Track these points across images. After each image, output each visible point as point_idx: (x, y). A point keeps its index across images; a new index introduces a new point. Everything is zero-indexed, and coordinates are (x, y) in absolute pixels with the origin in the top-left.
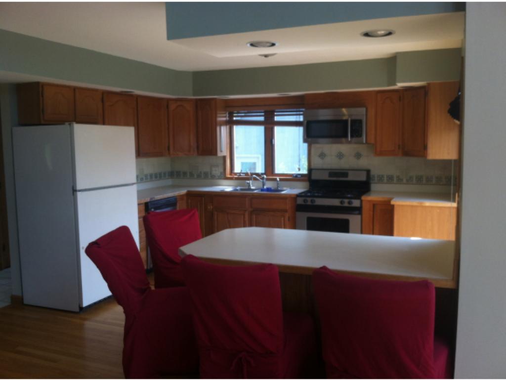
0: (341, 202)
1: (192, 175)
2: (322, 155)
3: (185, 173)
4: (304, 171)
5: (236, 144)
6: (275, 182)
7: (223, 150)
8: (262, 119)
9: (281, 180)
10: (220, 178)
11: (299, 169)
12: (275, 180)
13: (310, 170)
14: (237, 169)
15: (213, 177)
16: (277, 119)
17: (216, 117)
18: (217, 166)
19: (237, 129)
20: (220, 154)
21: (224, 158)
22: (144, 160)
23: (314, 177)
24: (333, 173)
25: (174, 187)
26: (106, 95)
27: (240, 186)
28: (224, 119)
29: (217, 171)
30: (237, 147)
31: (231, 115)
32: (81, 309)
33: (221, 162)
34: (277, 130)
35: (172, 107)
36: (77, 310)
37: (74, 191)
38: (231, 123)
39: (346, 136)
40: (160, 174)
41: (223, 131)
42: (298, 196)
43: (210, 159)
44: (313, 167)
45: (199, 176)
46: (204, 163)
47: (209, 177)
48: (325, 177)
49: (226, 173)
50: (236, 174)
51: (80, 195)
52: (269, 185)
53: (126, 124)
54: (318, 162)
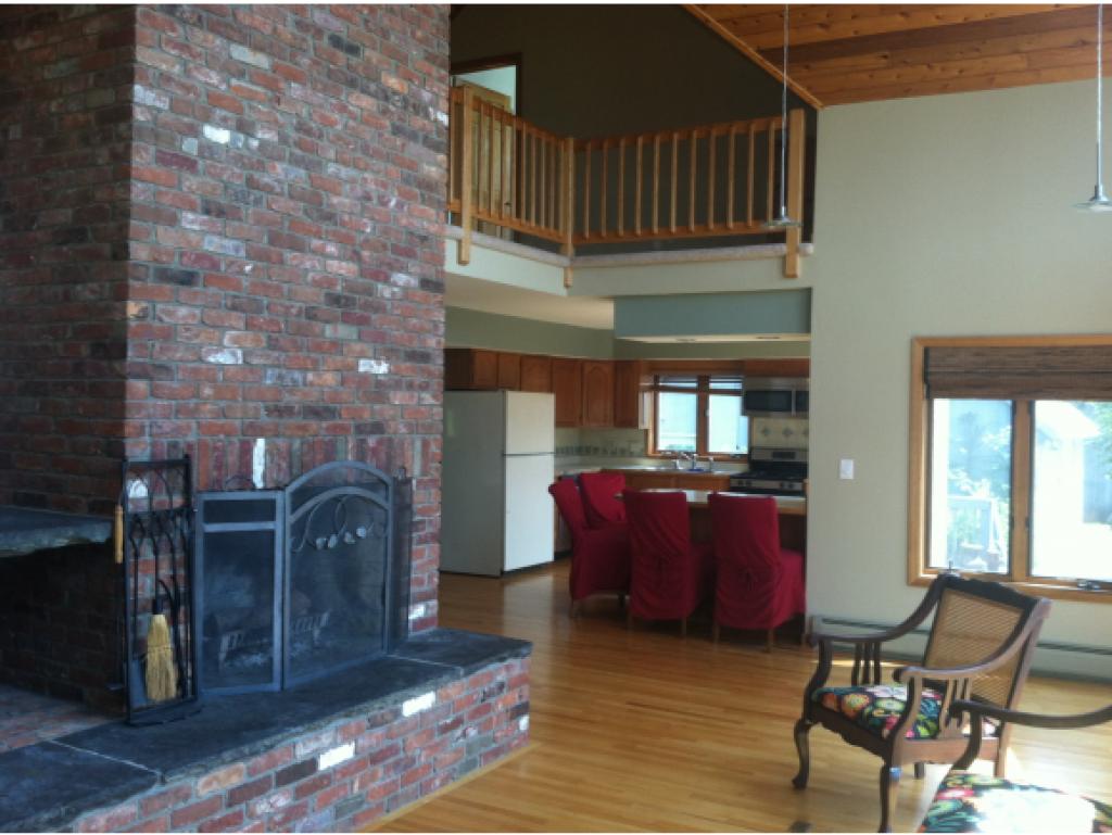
0: (782, 485)
1: (605, 451)
2: (765, 432)
3: (596, 450)
4: (744, 450)
5: (662, 415)
6: (708, 463)
7: (646, 422)
8: (694, 385)
9: (715, 460)
10: (640, 456)
11: (737, 448)
12: (707, 460)
13: (751, 449)
14: (662, 446)
15: (632, 455)
16: (713, 386)
17: (638, 382)
18: (636, 442)
19: (664, 398)
20: (641, 427)
21: (646, 431)
22: (563, 431)
23: (754, 457)
24: (779, 453)
25: (581, 465)
26: (524, 360)
27: (665, 466)
28: (648, 384)
29: (636, 448)
30: (663, 421)
31: (656, 379)
32: (503, 572)
33: (642, 436)
34: (713, 400)
35: (588, 368)
36: (498, 574)
37: (504, 455)
38: (656, 389)
39: (789, 409)
40: (567, 448)
41: (647, 398)
42: (733, 477)
43: (629, 433)
44: (754, 444)
45: (614, 453)
46: (621, 437)
47: (626, 454)
48: (768, 457)
49: (648, 450)
50: (660, 452)
51: (509, 460)
52: (700, 465)
53: (540, 389)
54: (760, 440)
